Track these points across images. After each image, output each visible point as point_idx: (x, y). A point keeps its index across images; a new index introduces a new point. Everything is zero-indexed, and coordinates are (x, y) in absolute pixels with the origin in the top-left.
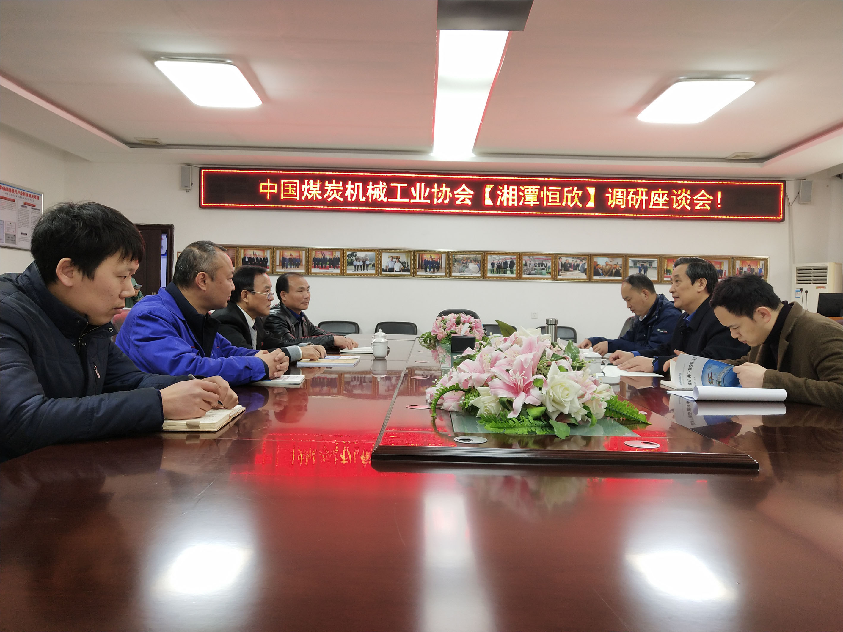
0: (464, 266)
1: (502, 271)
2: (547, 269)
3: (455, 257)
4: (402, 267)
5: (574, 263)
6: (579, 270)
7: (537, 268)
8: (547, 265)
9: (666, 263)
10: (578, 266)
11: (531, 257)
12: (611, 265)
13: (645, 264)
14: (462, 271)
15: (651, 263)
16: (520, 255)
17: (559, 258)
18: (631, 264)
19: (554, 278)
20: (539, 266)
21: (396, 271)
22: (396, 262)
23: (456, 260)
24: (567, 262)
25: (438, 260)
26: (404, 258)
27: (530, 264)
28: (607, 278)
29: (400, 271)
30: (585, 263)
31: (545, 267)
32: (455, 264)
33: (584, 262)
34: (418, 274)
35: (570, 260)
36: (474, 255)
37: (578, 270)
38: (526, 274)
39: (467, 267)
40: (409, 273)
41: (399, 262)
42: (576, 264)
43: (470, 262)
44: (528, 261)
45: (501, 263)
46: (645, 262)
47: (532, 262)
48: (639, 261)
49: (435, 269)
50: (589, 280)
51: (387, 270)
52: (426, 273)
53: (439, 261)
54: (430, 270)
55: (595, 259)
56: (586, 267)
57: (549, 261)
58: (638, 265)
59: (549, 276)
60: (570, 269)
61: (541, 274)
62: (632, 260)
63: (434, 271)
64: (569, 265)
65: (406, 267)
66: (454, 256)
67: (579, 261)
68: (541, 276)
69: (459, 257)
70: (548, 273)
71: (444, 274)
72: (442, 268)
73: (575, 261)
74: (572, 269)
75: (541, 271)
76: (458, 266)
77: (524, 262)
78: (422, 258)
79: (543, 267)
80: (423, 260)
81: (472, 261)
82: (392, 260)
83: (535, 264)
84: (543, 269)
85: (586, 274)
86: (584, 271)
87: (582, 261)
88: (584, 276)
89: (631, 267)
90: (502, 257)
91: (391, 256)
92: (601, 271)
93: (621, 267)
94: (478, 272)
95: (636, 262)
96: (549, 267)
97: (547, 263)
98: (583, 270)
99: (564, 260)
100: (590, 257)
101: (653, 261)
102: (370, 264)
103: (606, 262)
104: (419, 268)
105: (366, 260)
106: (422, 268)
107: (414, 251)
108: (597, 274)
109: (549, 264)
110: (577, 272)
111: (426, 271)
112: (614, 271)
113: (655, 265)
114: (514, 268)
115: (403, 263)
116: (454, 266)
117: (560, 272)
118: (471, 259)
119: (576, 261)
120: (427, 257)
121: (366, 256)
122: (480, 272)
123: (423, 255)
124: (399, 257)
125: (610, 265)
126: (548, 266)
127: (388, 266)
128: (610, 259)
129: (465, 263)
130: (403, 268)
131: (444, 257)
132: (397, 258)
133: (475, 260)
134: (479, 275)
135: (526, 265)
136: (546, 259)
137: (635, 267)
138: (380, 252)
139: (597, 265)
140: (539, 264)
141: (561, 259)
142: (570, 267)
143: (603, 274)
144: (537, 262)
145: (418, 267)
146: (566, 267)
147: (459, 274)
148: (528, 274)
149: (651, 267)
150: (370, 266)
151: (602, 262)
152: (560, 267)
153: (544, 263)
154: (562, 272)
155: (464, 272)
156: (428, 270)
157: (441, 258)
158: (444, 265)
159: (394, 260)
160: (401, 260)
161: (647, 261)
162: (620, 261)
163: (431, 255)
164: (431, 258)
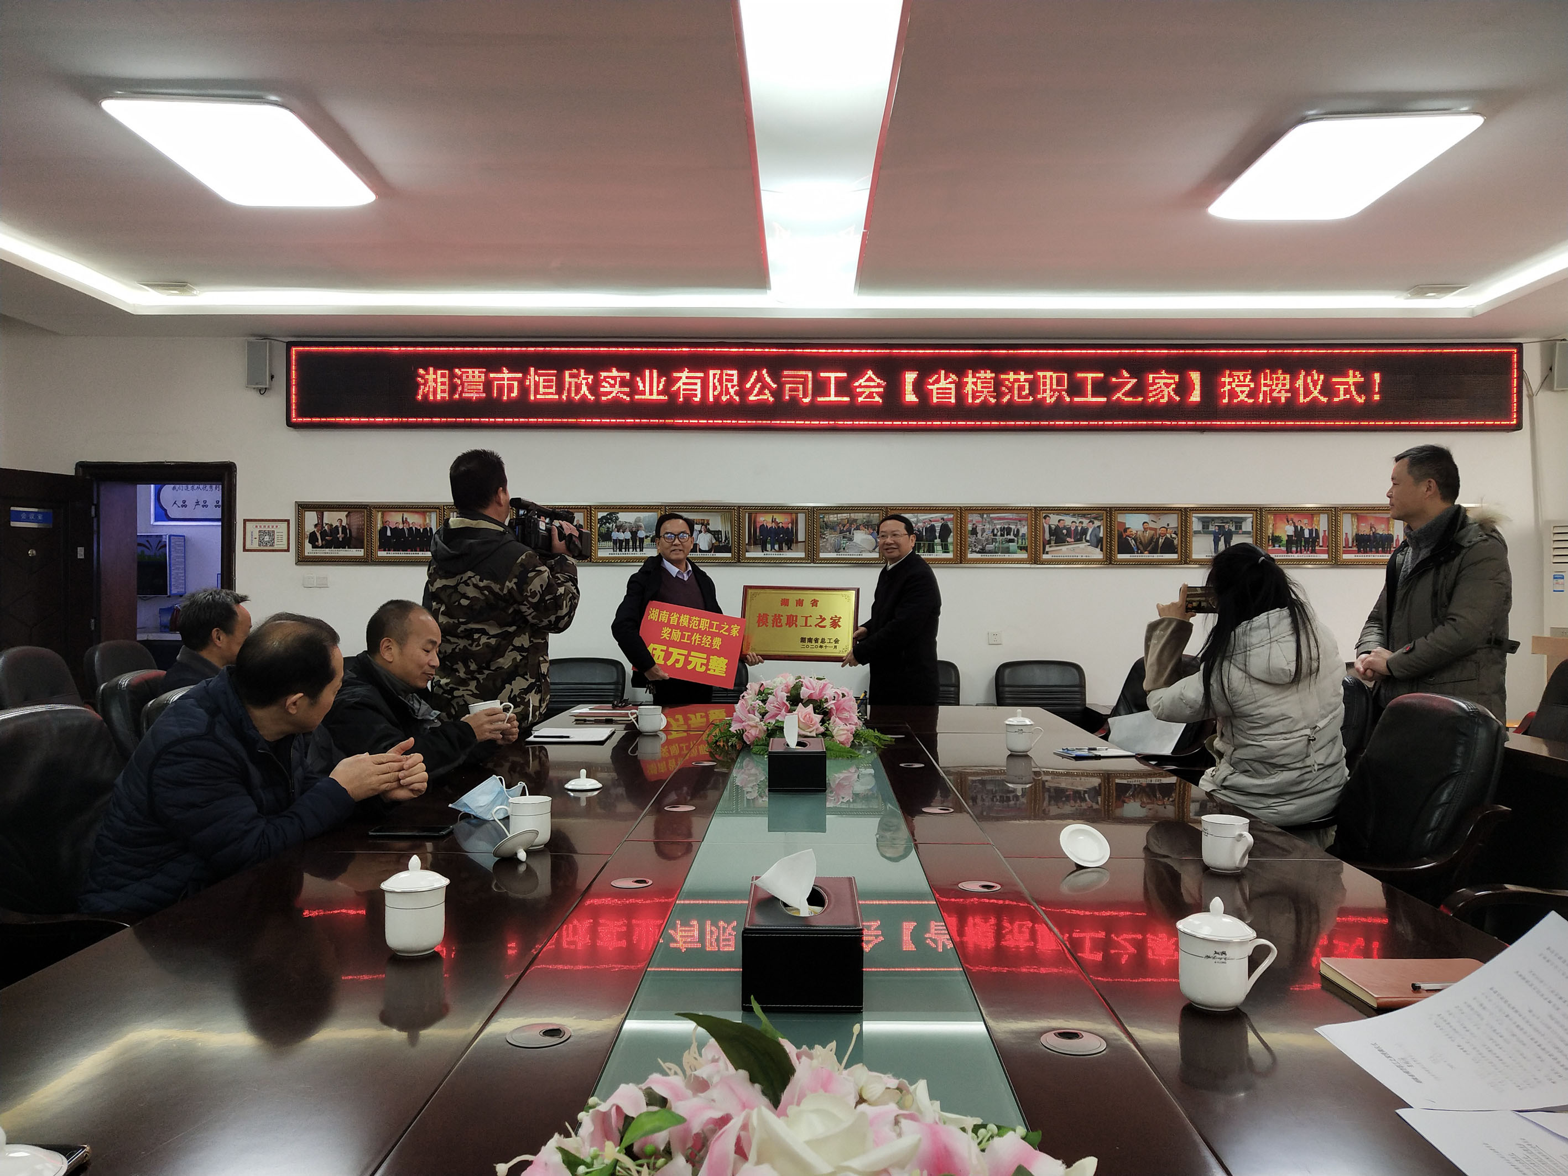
0: (844, 537)
2: (1020, 541)
3: (825, 520)
4: (714, 541)
5: (1077, 527)
7: (999, 538)
8: (1018, 531)
9: (1271, 522)
10: (1084, 531)
11: (985, 516)
12: (1155, 529)
13: (1227, 526)
14: (840, 549)
15: (1239, 523)
16: (961, 512)
17: (1045, 518)
18: (1196, 525)
19: (1035, 560)
20: (1002, 535)
22: (700, 532)
23: (827, 526)
24: (1061, 525)
25: (790, 526)
26: (717, 523)
27: (983, 531)
28: (1146, 556)
29: (709, 551)
30: (1099, 527)
31: (1015, 536)
32: (825, 534)
33: (1097, 523)
34: (748, 555)
35: (1068, 521)
36: (865, 515)
38: (975, 552)
39: (851, 539)
40: (729, 555)
41: (708, 531)
42: (1079, 528)
43: (857, 528)
44: (977, 524)
46: (1226, 521)
47: (987, 526)
48: (1213, 519)
49: (784, 545)
50: (1109, 561)
52: (766, 553)
53: (792, 528)
55: (1121, 518)
56: (1101, 535)
57: (1024, 522)
58: (1212, 528)
59: (1024, 555)
60: (1068, 539)
61: (1007, 551)
62: (1199, 519)
64: (1065, 531)
65: (723, 541)
66: (824, 517)
68: (1007, 556)
69: (833, 518)
70: (1021, 548)
71: (802, 555)
72: (797, 542)
73: (1078, 522)
74: (1073, 540)
75: (1006, 545)
76: (831, 538)
77: (970, 527)
79: (1012, 537)
80: (758, 526)
81: (861, 527)
83: (993, 530)
84: (1011, 541)
85: (1101, 550)
86: (1098, 543)
88: (1097, 554)
89: (1196, 532)
92: (1133, 542)
93: (1175, 533)
96: (1024, 535)
97: (1019, 527)
98: (1094, 540)
99: (1054, 520)
100: (1108, 513)
101: (1244, 519)
102: (647, 537)
103: (1144, 523)
105: (639, 528)
107: (739, 507)
108: (1126, 548)
109: (1024, 530)
111: (764, 549)
112: (1161, 541)
113: (1247, 526)
114: (950, 540)
115: (716, 534)
116: (824, 538)
117: (1047, 546)
118: (859, 522)
119: (1081, 522)
120: (765, 520)
121: (638, 520)
124: (708, 521)
125: (1151, 529)
126: (1020, 534)
128: (1152, 517)
129: (846, 530)
130: (717, 544)
131: (801, 518)
132: (703, 524)
133: (867, 525)
135: (974, 532)
136: (1015, 519)
137: (1205, 533)
139: (1126, 530)
140: (1002, 529)
141: (1048, 518)
142: (1069, 535)
143: (1138, 549)
144: (998, 527)
145: (747, 542)
146: (1059, 536)
147: (834, 555)
148: (979, 552)
149: (1240, 532)
150: (647, 542)
151: (1134, 523)
152: (1047, 536)
153: (1013, 527)
154: (1050, 547)
155: (844, 549)
156: (769, 546)
157: (795, 522)
158: (801, 537)
159: (697, 528)
160: (711, 528)
161: (1231, 519)
162: (1172, 521)
163: (776, 516)
164: (773, 521)
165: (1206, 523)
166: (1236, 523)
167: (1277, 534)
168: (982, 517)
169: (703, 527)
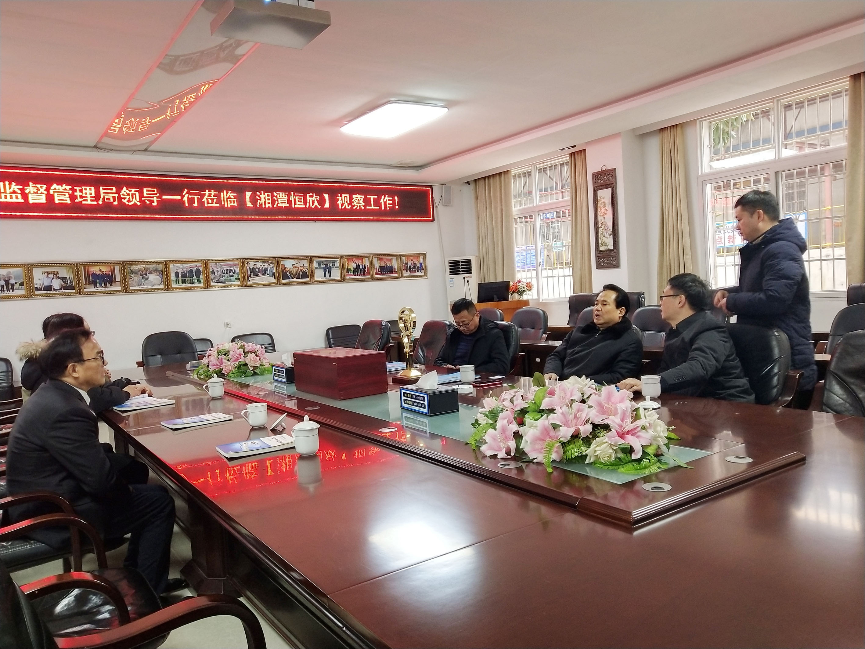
0: (143, 278)
1: (188, 280)
2: (236, 276)
3: (131, 269)
4: (63, 283)
5: (262, 268)
6: (268, 274)
7: (226, 275)
8: (235, 270)
9: (347, 262)
10: (266, 270)
11: (218, 264)
12: (298, 267)
13: (329, 265)
14: (141, 284)
15: (333, 263)
16: (206, 263)
17: (247, 264)
18: (316, 265)
19: (245, 285)
20: (227, 273)
21: (54, 289)
22: (53, 278)
23: (132, 272)
24: (255, 267)
25: (110, 273)
26: (64, 273)
27: (218, 271)
28: (295, 280)
29: (60, 289)
30: (273, 267)
31: (233, 273)
32: (131, 277)
33: (272, 265)
34: (85, 290)
35: (258, 265)
36: (154, 265)
37: (266, 274)
38: (214, 282)
39: (147, 279)
40: (74, 291)
41: (58, 278)
42: (264, 268)
43: (150, 273)
44: (214, 268)
45: (185, 272)
46: (328, 262)
47: (219, 269)
48: (323, 262)
49: (107, 283)
50: (279, 283)
51: (42, 289)
52: (97, 288)
53: (112, 274)
54: (101, 285)
55: (282, 262)
56: (274, 271)
57: (237, 266)
58: (322, 266)
59: (239, 283)
60: (259, 274)
61: (230, 281)
62: (317, 261)
63: (106, 286)
64: (257, 270)
65: (69, 283)
66: (130, 267)
67: (266, 265)
68: (230, 283)
69: (135, 267)
70: (237, 279)
71: (119, 288)
72: (116, 282)
73: (263, 265)
74: (261, 274)
75: (230, 278)
76: (136, 278)
77: (211, 270)
78: (88, 272)
79: (232, 274)
80: (90, 273)
81: (153, 272)
82: (47, 276)
83: (222, 271)
84: (232, 276)
85: (275, 278)
86: (274, 275)
87: (270, 266)
88: (273, 280)
89: (316, 268)
90: (186, 265)
91: (46, 272)
92: (288, 274)
93: (307, 269)
94: (161, 283)
95: (321, 263)
96: (238, 273)
97: (235, 269)
98: (271, 274)
99: (251, 265)
100: (277, 260)
101: (336, 261)
102: (16, 283)
103: (293, 264)
104: (86, 284)
105: (10, 278)
106: (90, 284)
107: (77, 264)
108: (285, 277)
109: (237, 270)
110: (266, 276)
111: (95, 286)
112: (301, 273)
113: (337, 264)
114: (201, 277)
115: (64, 279)
116: (131, 279)
117: (249, 278)
118: (151, 269)
119: (265, 265)
120: (95, 270)
121: (9, 273)
122: (162, 283)
123: (90, 267)
124: (57, 272)
125: (296, 267)
126: (236, 272)
127: (43, 284)
128: (296, 262)
129: (144, 274)
130: (65, 285)
131: (117, 268)
132: (54, 274)
133: (156, 271)
134: (162, 287)
135: (213, 272)
136: (233, 265)
137: (320, 268)
138: (29, 268)
139: (285, 268)
140: (227, 270)
141: (248, 264)
142: (259, 272)
143: (291, 277)
144: (225, 269)
145: (84, 283)
146: (255, 272)
147: (138, 288)
148: (216, 282)
149: (334, 267)
150: (16, 286)
151: (289, 265)
152: (249, 273)
153: (232, 269)
154: (251, 278)
155: (144, 284)
156: (98, 285)
157: (113, 271)
158: (118, 278)
159: (51, 276)
160: (60, 275)
161: (330, 261)
162: (305, 263)
163: (101, 268)
164: (100, 270)
165: (320, 264)
166: (332, 263)
167: (349, 268)
168: (217, 264)
169: (55, 275)
